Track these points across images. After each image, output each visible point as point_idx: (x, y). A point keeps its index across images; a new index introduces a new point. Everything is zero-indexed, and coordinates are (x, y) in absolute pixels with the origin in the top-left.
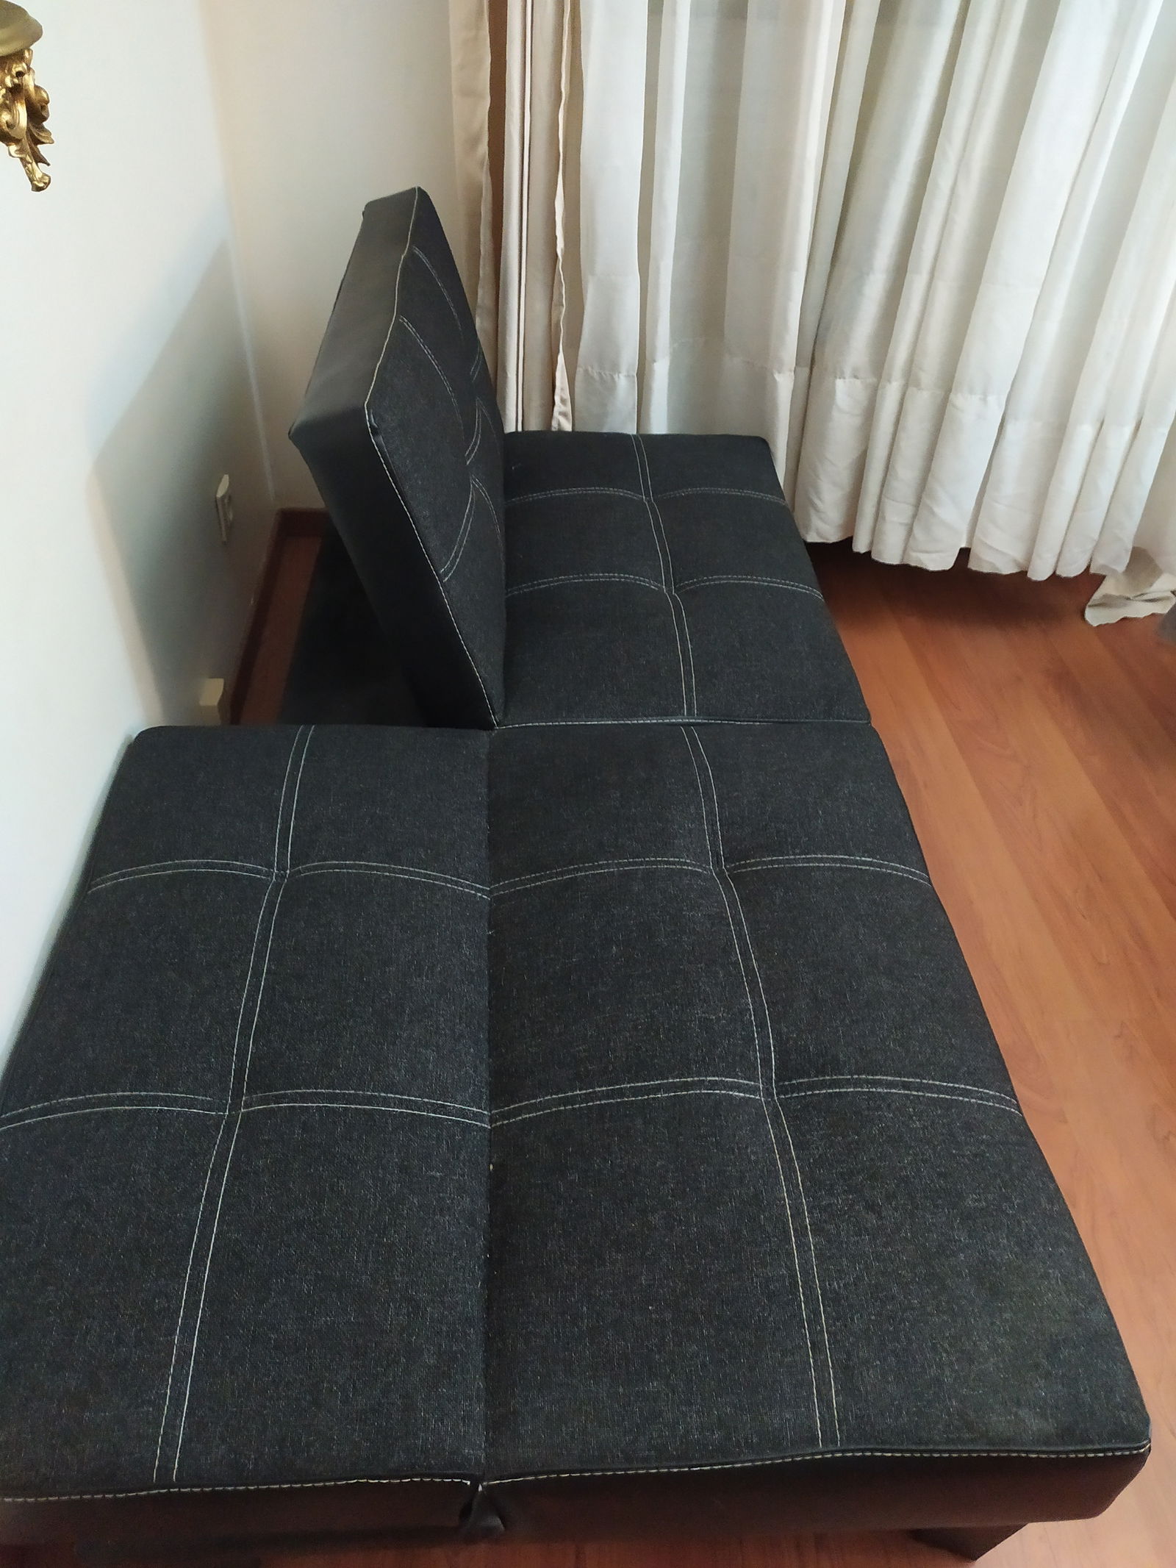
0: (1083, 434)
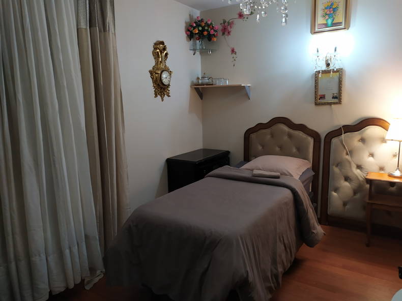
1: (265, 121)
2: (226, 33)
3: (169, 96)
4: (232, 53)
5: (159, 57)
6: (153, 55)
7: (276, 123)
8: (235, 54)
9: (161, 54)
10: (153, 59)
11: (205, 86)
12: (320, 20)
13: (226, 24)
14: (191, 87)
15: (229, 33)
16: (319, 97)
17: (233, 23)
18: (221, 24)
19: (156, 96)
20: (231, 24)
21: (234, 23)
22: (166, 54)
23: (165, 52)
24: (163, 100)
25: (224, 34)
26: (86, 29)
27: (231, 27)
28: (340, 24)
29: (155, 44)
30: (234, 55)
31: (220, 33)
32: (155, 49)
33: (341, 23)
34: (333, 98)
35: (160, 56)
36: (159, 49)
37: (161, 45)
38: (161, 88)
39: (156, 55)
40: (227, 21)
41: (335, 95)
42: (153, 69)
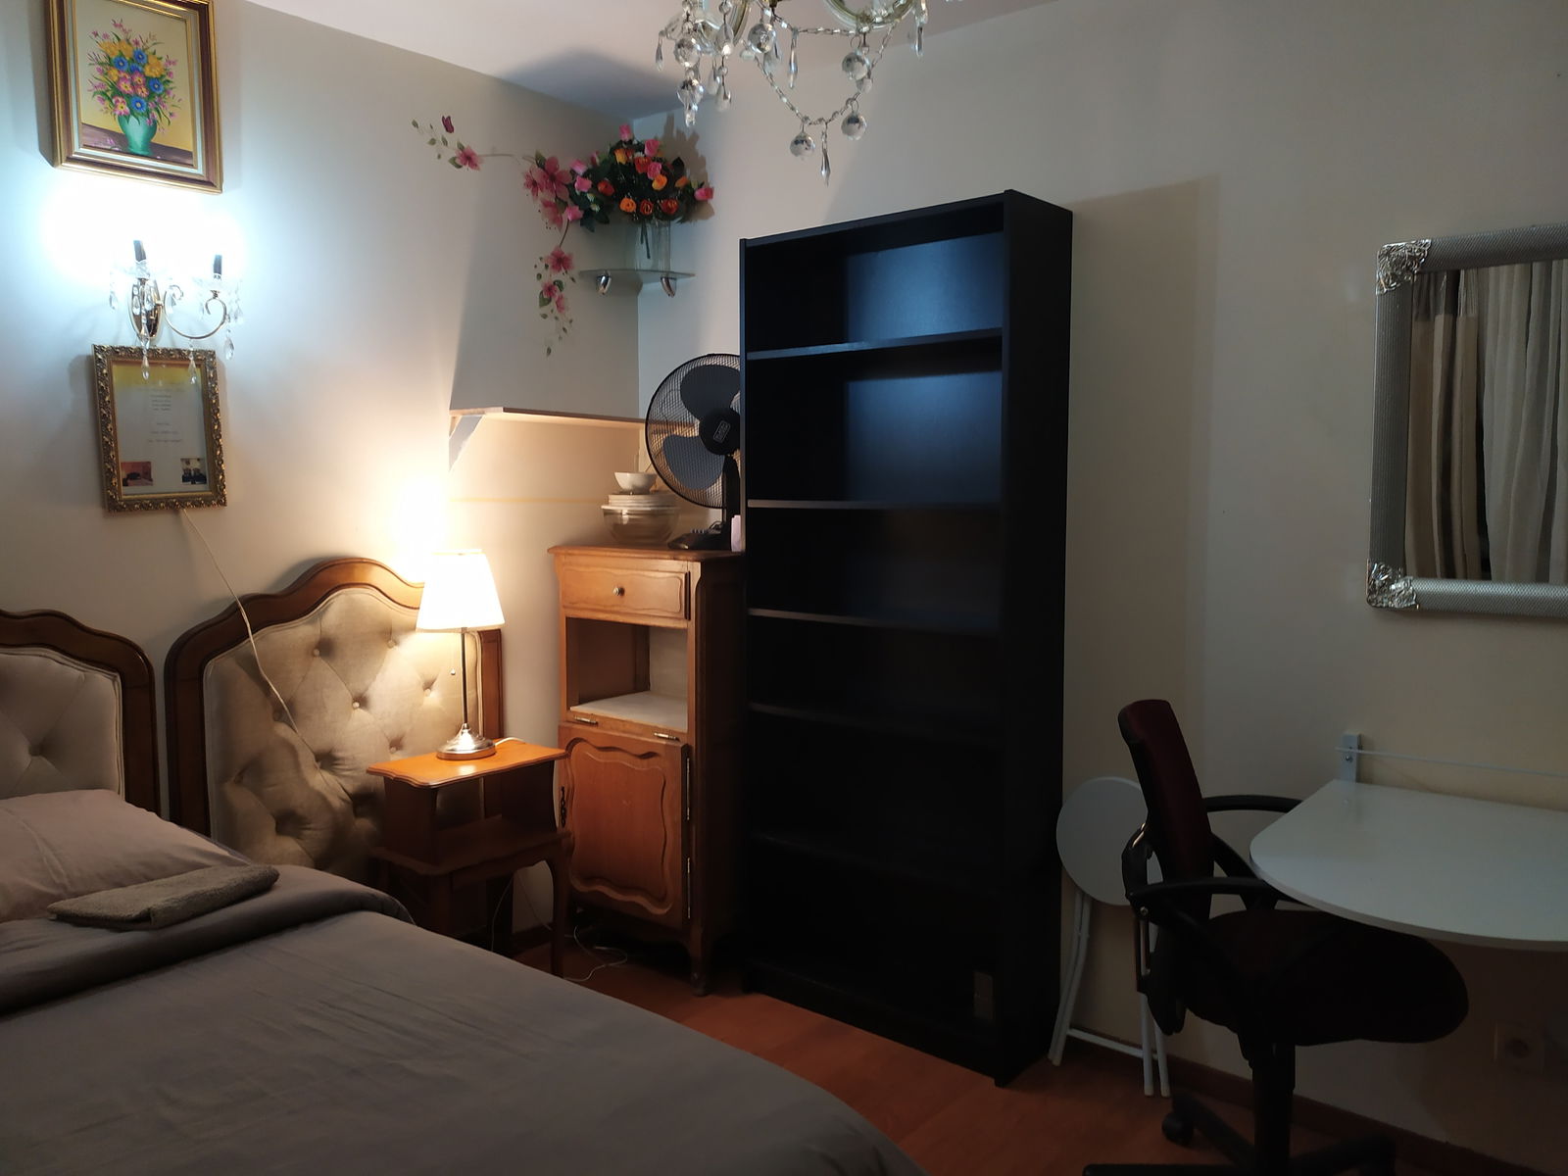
12: (89, 109)
16: (123, 474)
28: (183, 156)
33: (188, 154)
34: (185, 479)
41: (195, 465)
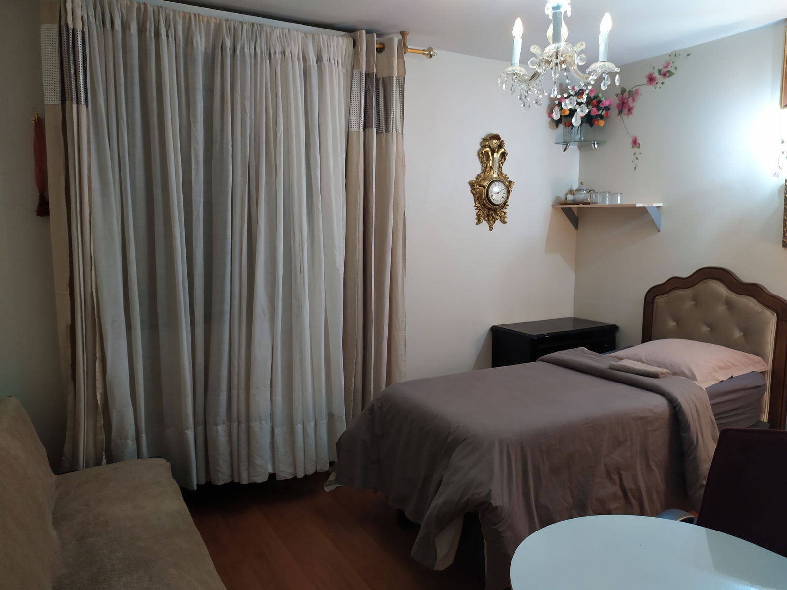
0: (299, 427)
1: (685, 273)
2: (625, 111)
3: (504, 222)
4: (633, 147)
5: (488, 159)
6: (479, 158)
7: (704, 279)
8: (639, 147)
9: (493, 155)
10: (479, 163)
11: (581, 206)
13: (626, 95)
14: (553, 206)
15: (630, 110)
17: (637, 92)
18: (617, 95)
19: (479, 221)
20: (633, 95)
21: (640, 92)
22: (504, 155)
23: (502, 150)
24: (491, 229)
25: (620, 112)
26: (358, 132)
27: (633, 100)
29: (484, 140)
30: (636, 150)
31: (614, 111)
32: (483, 147)
35: (491, 158)
36: (490, 147)
37: (495, 141)
38: (490, 209)
39: (484, 158)
40: (627, 90)
42: (477, 179)
